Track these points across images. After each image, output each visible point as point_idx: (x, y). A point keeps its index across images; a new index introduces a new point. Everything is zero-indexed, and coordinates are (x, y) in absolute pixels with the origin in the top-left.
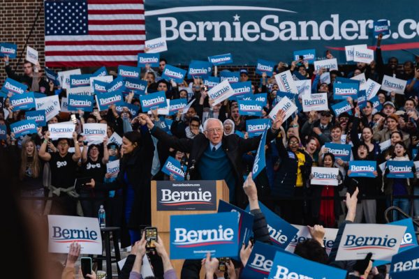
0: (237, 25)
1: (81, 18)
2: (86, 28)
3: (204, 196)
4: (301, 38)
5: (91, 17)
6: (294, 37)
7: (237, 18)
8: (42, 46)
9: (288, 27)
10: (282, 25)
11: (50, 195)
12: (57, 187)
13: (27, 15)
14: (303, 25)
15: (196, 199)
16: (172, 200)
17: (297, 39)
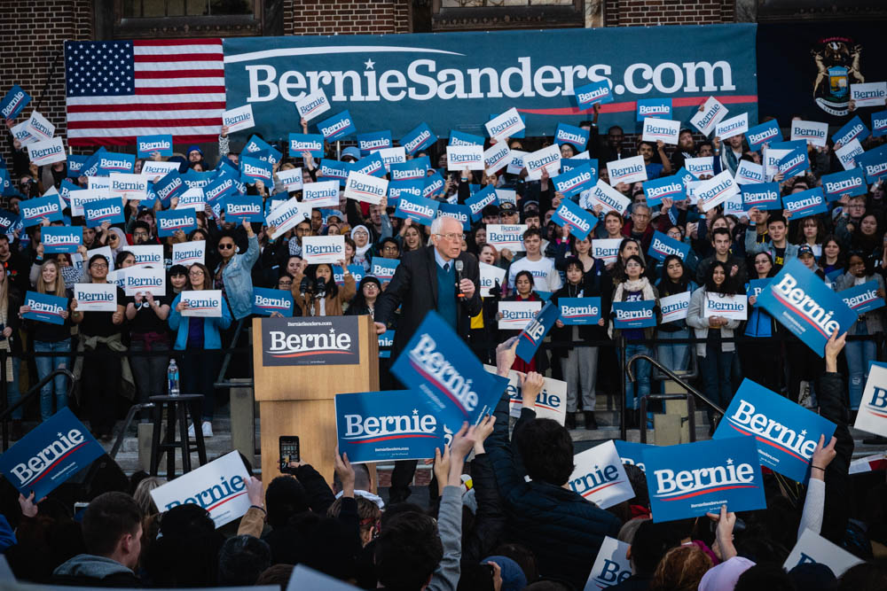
0: (371, 75)
1: (123, 68)
2: (131, 84)
3: (339, 341)
4: (471, 96)
5: (139, 67)
6: (460, 93)
7: (370, 64)
8: (60, 114)
9: (451, 77)
10: (442, 75)
11: (81, 349)
12: (91, 336)
13: (36, 65)
14: (475, 74)
15: (326, 347)
16: (287, 349)
17: (465, 96)
